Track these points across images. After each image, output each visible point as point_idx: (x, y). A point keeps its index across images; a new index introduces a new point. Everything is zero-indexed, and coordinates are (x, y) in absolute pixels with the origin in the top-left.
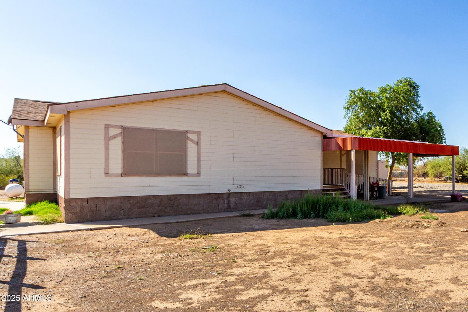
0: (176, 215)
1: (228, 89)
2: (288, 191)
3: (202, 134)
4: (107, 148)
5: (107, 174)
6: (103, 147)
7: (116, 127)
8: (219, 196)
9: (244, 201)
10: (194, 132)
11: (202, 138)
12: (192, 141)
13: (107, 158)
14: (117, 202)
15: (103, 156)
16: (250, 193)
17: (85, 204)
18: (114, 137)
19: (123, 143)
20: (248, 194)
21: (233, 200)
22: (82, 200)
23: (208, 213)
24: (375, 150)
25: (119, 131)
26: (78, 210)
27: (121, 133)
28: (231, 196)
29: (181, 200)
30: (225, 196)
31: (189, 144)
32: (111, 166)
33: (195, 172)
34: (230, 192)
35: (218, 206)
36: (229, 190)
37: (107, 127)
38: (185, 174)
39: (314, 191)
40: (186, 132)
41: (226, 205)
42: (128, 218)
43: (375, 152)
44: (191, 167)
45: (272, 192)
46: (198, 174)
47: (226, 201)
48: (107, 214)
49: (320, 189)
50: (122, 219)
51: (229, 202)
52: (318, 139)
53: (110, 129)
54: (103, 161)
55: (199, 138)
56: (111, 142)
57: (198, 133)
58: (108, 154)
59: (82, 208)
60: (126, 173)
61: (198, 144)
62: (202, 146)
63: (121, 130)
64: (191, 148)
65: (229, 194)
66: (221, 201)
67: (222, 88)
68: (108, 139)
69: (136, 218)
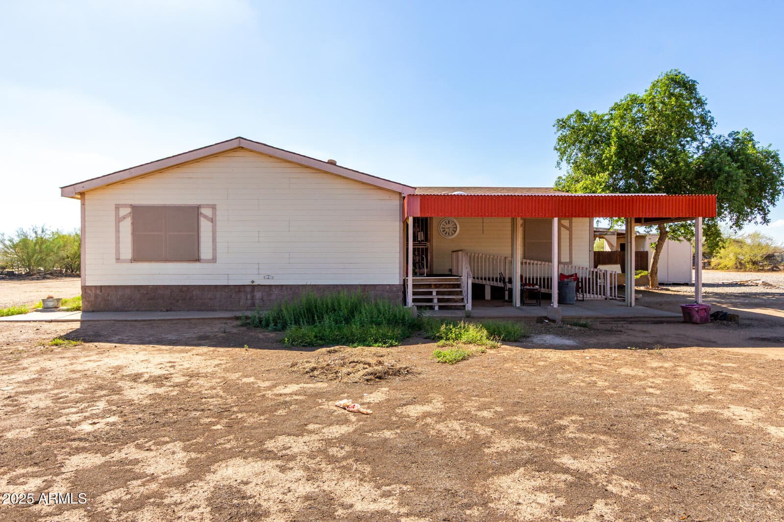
0: (188, 310)
1: (244, 144)
2: (342, 286)
3: (217, 207)
4: (118, 231)
5: (118, 259)
6: (113, 229)
7: (125, 206)
8: (240, 288)
9: (273, 297)
10: (208, 206)
11: (218, 213)
12: (206, 217)
13: (118, 242)
14: (128, 291)
15: (114, 240)
16: (282, 286)
17: (98, 292)
18: (124, 218)
19: (133, 224)
20: (280, 288)
21: (258, 295)
22: (96, 287)
23: (226, 310)
24: (586, 216)
25: (129, 210)
26: (92, 299)
27: (130, 213)
28: (256, 290)
29: (194, 293)
30: (249, 289)
31: (202, 220)
32: (122, 251)
33: (210, 257)
34: (254, 284)
35: (239, 302)
36: (253, 282)
37: (117, 207)
38: (198, 260)
39: (388, 287)
40: (198, 207)
41: (249, 302)
42: (138, 310)
43: (587, 219)
44: (206, 252)
45: (315, 285)
46: (214, 260)
47: (249, 296)
48: (119, 304)
49: (398, 284)
50: (131, 311)
51: (253, 297)
52: (396, 202)
53: (121, 209)
54: (114, 245)
55: (214, 214)
56: (121, 224)
57: (213, 207)
58: (119, 238)
59: (96, 296)
60: (135, 259)
61: (212, 220)
62: (218, 224)
63: (130, 209)
64: (205, 227)
65: (253, 287)
66: (242, 295)
67: (235, 144)
68: (119, 220)
69: (146, 311)
